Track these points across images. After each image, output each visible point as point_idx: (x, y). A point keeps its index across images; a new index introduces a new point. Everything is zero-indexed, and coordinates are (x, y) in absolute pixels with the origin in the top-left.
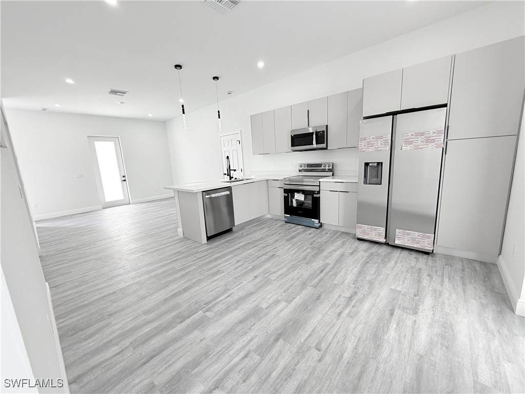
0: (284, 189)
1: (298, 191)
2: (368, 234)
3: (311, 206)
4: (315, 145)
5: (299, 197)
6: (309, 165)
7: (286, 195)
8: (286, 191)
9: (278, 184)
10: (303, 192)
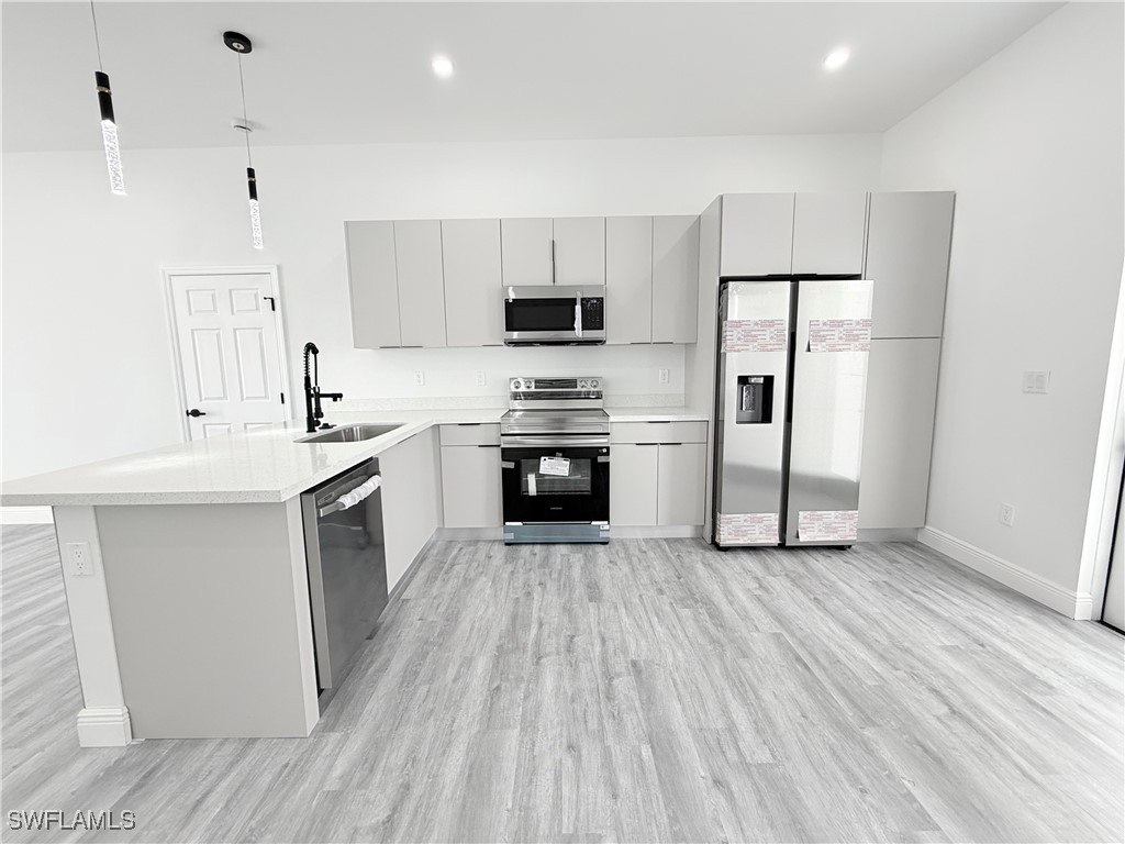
0: (503, 449)
1: (551, 452)
2: (745, 534)
3: (589, 488)
4: (579, 332)
5: (555, 467)
6: (539, 383)
7: (511, 465)
8: (507, 454)
9: (480, 436)
10: (567, 453)
